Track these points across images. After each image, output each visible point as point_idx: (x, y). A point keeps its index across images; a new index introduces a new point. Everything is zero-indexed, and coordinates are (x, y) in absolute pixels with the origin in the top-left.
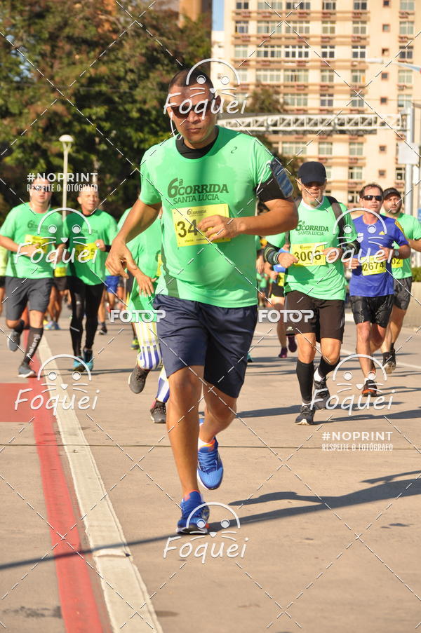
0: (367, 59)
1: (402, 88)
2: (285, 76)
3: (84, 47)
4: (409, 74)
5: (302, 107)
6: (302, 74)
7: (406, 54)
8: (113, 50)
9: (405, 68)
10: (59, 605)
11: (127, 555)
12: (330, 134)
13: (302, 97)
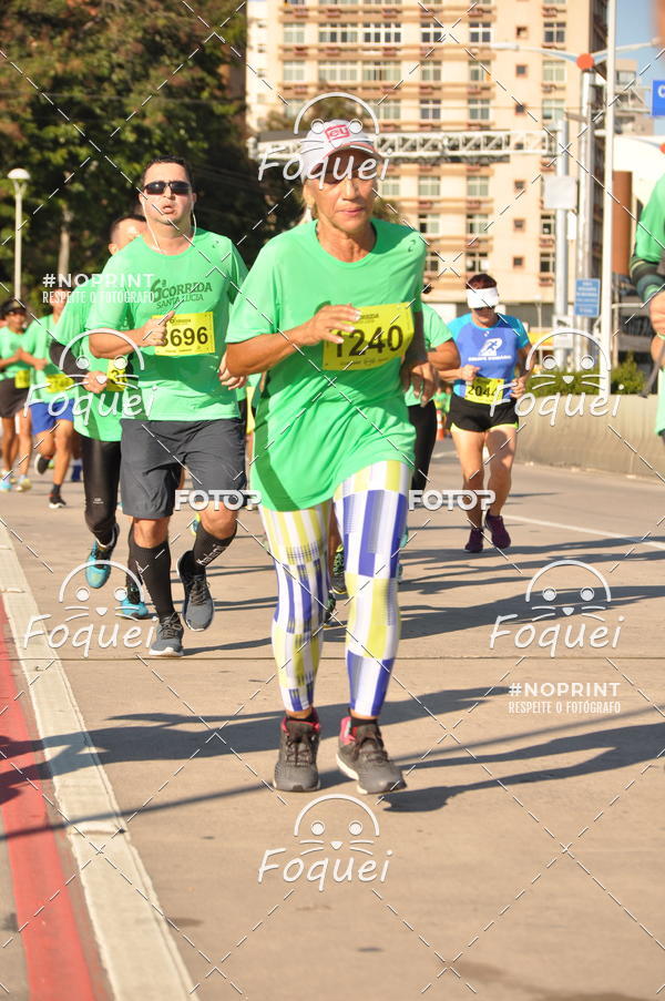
0: (493, 44)
1: (548, 89)
2: (363, 71)
3: (45, 29)
4: (561, 67)
5: (391, 120)
6: (391, 68)
7: (555, 35)
8: (90, 33)
9: (554, 57)
10: (13, 910)
11: (122, 831)
12: (436, 162)
13: (392, 104)
